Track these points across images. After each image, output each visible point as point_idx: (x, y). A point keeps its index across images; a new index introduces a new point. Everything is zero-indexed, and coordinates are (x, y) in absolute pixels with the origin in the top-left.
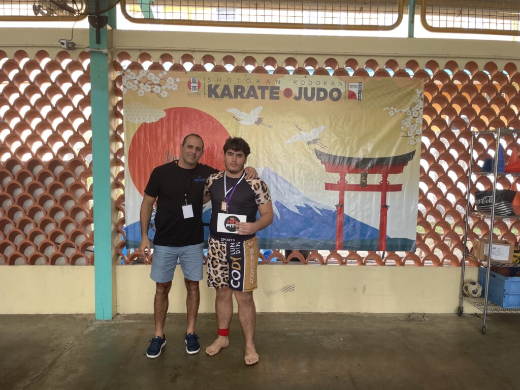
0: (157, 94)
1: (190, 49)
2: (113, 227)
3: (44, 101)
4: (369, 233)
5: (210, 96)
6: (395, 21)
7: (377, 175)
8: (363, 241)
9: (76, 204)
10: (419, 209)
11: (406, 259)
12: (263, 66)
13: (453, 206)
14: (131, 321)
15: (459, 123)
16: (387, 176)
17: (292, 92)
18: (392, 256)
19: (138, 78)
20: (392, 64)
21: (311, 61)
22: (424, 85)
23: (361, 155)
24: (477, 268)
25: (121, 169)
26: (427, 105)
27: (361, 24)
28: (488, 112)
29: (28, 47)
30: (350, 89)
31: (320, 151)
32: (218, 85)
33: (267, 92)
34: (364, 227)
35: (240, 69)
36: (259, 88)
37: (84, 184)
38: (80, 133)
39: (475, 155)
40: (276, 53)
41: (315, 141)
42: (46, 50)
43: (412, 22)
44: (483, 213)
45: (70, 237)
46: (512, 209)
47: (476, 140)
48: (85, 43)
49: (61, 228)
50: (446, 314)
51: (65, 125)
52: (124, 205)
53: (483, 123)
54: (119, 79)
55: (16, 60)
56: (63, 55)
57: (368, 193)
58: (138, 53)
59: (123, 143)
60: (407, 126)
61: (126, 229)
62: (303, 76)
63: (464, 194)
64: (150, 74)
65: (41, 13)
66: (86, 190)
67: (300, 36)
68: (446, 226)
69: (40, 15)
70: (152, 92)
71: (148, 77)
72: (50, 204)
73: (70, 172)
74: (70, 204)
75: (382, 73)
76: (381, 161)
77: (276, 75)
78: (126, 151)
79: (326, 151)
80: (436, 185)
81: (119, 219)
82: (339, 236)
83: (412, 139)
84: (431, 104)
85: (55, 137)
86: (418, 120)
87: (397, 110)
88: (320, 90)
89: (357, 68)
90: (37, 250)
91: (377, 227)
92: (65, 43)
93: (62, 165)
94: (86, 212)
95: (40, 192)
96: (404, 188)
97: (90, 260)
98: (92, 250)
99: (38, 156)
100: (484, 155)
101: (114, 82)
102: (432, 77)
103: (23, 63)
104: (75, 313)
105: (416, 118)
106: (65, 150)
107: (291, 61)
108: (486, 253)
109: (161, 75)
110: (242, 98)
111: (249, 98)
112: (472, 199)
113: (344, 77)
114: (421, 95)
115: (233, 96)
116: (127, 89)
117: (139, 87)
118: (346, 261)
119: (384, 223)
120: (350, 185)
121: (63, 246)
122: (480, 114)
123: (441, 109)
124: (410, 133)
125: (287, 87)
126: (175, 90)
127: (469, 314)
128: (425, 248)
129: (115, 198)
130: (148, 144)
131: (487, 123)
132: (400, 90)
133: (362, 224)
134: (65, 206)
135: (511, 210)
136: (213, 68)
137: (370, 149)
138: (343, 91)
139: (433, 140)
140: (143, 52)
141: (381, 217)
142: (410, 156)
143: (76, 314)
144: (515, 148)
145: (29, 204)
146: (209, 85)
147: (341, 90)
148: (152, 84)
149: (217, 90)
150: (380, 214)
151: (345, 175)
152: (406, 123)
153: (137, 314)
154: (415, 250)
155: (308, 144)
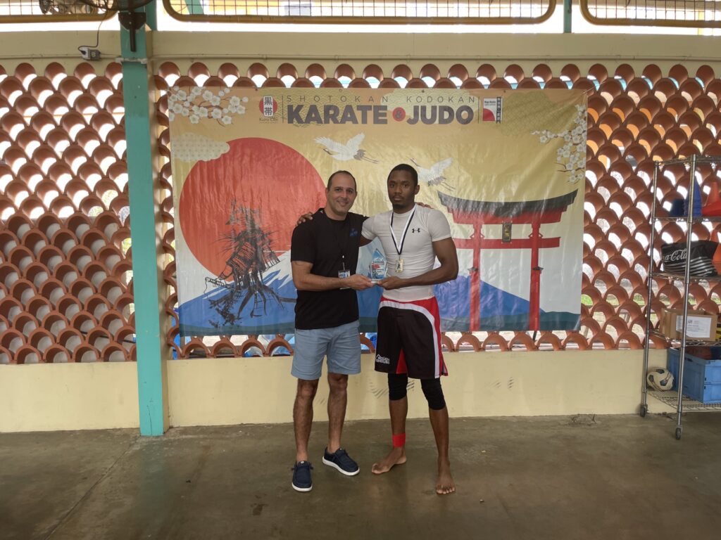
0: (217, 119)
1: (261, 56)
2: (161, 307)
3: (58, 134)
4: (515, 307)
5: (290, 121)
6: (545, 11)
7: (525, 225)
8: (507, 317)
9: (108, 276)
10: (584, 271)
11: (567, 341)
12: (364, 78)
13: (631, 266)
14: (190, 436)
15: (636, 150)
16: (539, 227)
17: (404, 111)
18: (548, 338)
19: (190, 98)
20: (542, 70)
21: (430, 70)
22: (587, 99)
23: (502, 199)
24: (666, 350)
25: (169, 226)
26: (591, 126)
27: (497, 15)
28: (677, 134)
29: (34, 58)
30: (485, 107)
31: (445, 195)
32: (302, 106)
33: (370, 114)
34: (508, 297)
35: (331, 83)
36: (359, 108)
37: (119, 248)
38: (111, 178)
39: (660, 195)
40: (380, 59)
41: (438, 181)
42: (60, 62)
43: (568, 12)
44: (672, 273)
45: (101, 323)
46: (713, 267)
47: (660, 174)
48: (115, 51)
49: (88, 311)
50: (624, 415)
51: (90, 167)
52: (175, 277)
53: (669, 149)
54: (164, 101)
55: (19, 77)
56: (84, 69)
57: (513, 251)
58: (190, 64)
59: (171, 189)
60: (565, 156)
61: (179, 310)
62: (422, 89)
63: (645, 250)
64: (207, 92)
65: (51, 11)
66: (121, 257)
67: (414, 34)
68: (621, 293)
69: (49, 13)
70: (210, 117)
71: (204, 96)
72: (72, 277)
73: (99, 232)
74: (101, 277)
75: (529, 84)
76: (530, 206)
77: (383, 90)
78: (176, 201)
79: (454, 194)
80: (606, 236)
81: (168, 296)
82: (474, 312)
83: (572, 174)
84: (597, 125)
85: (76, 184)
86: (580, 148)
87: (550, 135)
88: (443, 109)
89: (494, 78)
90: (56, 341)
91: (527, 297)
92: (87, 52)
93: (87, 224)
94: (123, 288)
95: (57, 261)
96: (563, 243)
97: (131, 355)
98: (132, 340)
99: (54, 211)
100: (672, 195)
101: (157, 105)
102: (598, 86)
103: (27, 81)
104: (111, 428)
105: (577, 144)
106: (90, 202)
107: (402, 70)
108: (678, 328)
109: (221, 94)
110: (335, 123)
111: (345, 123)
112: (657, 256)
113: (475, 91)
114: (583, 112)
115: (323, 120)
116: (176, 115)
117: (191, 111)
118: (484, 345)
119: (537, 291)
120: (487, 240)
121: (92, 334)
122: (666, 137)
123: (611, 132)
124: (570, 166)
125: (397, 107)
126: (242, 114)
127: (655, 414)
128: (593, 325)
129: (163, 267)
130: (206, 189)
131: (675, 150)
132: (554, 106)
133: (505, 293)
134: (92, 279)
135: (711, 269)
136: (294, 82)
137: (514, 190)
138: (475, 109)
139: (602, 176)
140: (195, 61)
141: (532, 283)
142: (570, 198)
143: (113, 429)
144: (715, 183)
145: (43, 277)
146: (289, 106)
147: (473, 109)
148: (209, 107)
149: (300, 112)
150: (530, 280)
151: (481, 227)
152: (564, 153)
153: (198, 427)
154: (579, 329)
155: (429, 185)
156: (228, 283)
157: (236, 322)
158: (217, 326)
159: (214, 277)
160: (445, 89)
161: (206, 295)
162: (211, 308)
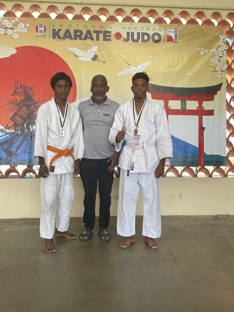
0: (10, 35)
1: (37, 0)
5: (54, 38)
12: (98, 15)
17: (121, 35)
20: (200, 14)
21: (136, 12)
22: (225, 33)
26: (228, 48)
30: (168, 34)
32: (61, 29)
33: (101, 36)
35: (78, 18)
36: (95, 32)
40: (107, 5)
60: (215, 63)
62: (131, 23)
64: (5, 20)
70: (5, 34)
71: (3, 22)
75: (192, 22)
77: (109, 22)
83: (219, 74)
86: (223, 59)
88: (144, 34)
89: (173, 18)
102: (231, 26)
105: (221, 57)
107: (119, 11)
109: (13, 21)
110: (80, 40)
111: (86, 40)
113: (161, 25)
114: (224, 39)
115: (73, 38)
120: (172, 110)
124: (218, 69)
125: (117, 32)
126: (25, 33)
132: (207, 35)
136: (57, 16)
138: (162, 35)
146: (53, 29)
148: (6, 28)
149: (60, 33)
151: (168, 102)
152: (214, 61)
160: (144, 23)
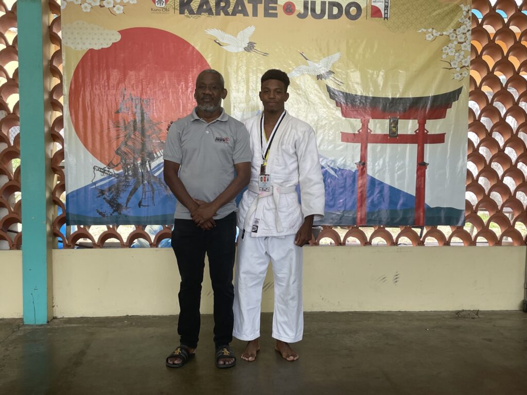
0: (109, 9)
2: (48, 195)
4: (401, 201)
7: (411, 121)
8: (393, 212)
10: (468, 167)
11: (452, 235)
13: (513, 164)
14: (75, 325)
15: (518, 50)
16: (425, 123)
18: (433, 232)
22: (471, 1)
23: (389, 94)
25: (58, 114)
30: (373, 4)
31: (333, 89)
34: (395, 192)
37: (6, 135)
41: (327, 75)
50: (507, 311)
57: (400, 147)
59: (61, 77)
66: (9, 143)
68: (504, 189)
76: (417, 101)
78: (66, 90)
79: (344, 89)
80: (489, 135)
82: (361, 206)
83: (458, 72)
84: (481, 25)
87: (436, 33)
91: (413, 192)
94: (9, 176)
96: (448, 139)
97: (15, 243)
105: (462, 43)
110: (225, 15)
114: (468, 12)
118: (370, 240)
119: (422, 186)
120: (375, 135)
123: (495, 32)
124: (455, 64)
125: (288, 1)
126: (134, 4)
128: (477, 221)
129: (51, 155)
132: (440, 5)
133: (392, 189)
137: (401, 86)
139: (485, 74)
141: (417, 178)
142: (455, 95)
147: (361, 5)
150: (416, 175)
151: (368, 122)
152: (449, 51)
153: (82, 318)
154: (464, 224)
155: (318, 79)
156: (116, 172)
157: (124, 211)
158: (104, 216)
159: (103, 166)
161: (95, 184)
162: (99, 197)
